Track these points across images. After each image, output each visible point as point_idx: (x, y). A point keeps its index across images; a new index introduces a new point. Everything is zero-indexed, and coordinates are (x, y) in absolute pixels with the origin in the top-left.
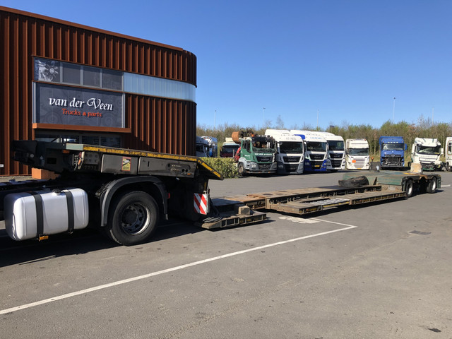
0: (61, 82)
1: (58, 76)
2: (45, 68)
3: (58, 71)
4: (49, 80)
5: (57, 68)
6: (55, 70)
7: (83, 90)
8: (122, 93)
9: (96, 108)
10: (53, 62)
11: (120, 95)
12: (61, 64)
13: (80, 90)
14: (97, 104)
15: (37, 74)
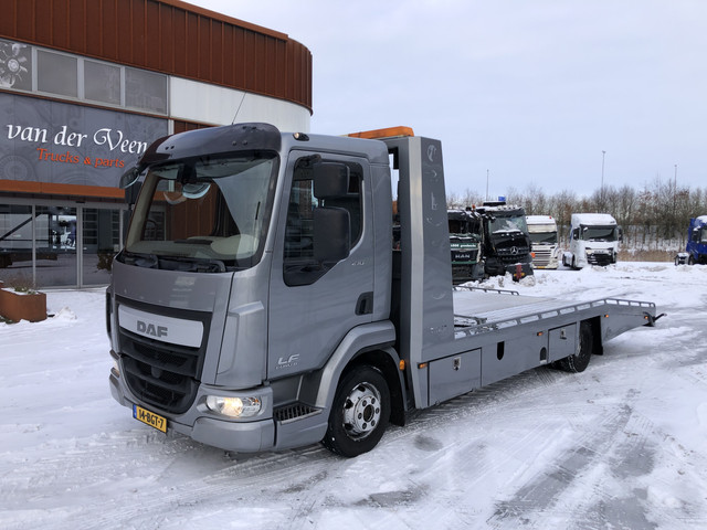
0: (35, 91)
1: (27, 77)
3: (28, 65)
4: (7, 86)
6: (20, 64)
7: (83, 109)
8: (167, 119)
9: (112, 149)
10: (16, 46)
11: (162, 123)
12: (34, 50)
13: (76, 108)
14: (115, 141)
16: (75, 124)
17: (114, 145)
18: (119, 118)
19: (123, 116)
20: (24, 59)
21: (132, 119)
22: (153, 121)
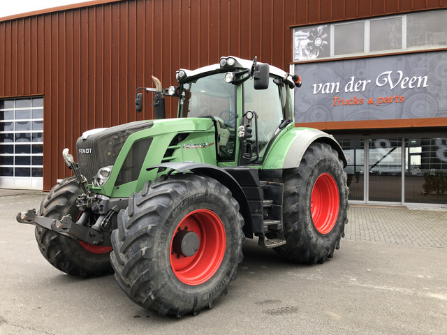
0: (332, 56)
1: (327, 48)
2: (308, 41)
3: (328, 39)
4: (314, 57)
5: (325, 35)
6: (323, 40)
7: (367, 61)
9: (392, 87)
10: (320, 28)
12: (332, 27)
13: (362, 61)
15: (297, 52)
16: (361, 73)
17: (394, 83)
18: (400, 60)
19: (403, 58)
21: (413, 58)
22: (435, 56)
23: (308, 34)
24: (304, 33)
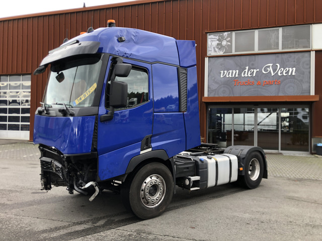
0: (234, 53)
2: (218, 42)
3: (231, 41)
4: (221, 53)
6: (227, 42)
7: (257, 56)
8: (309, 51)
9: (273, 74)
10: (226, 34)
11: (306, 54)
12: (234, 33)
13: (253, 57)
14: (274, 70)
15: (210, 49)
16: (253, 65)
17: (274, 72)
18: (278, 57)
19: (280, 55)
20: (229, 39)
21: (286, 56)
22: (300, 54)
23: (217, 37)
24: (215, 37)
